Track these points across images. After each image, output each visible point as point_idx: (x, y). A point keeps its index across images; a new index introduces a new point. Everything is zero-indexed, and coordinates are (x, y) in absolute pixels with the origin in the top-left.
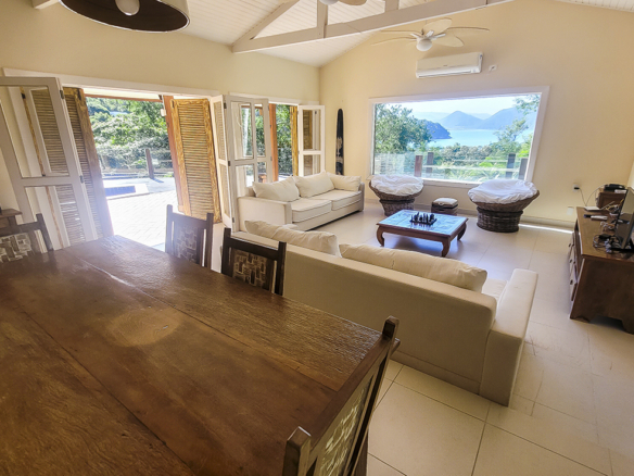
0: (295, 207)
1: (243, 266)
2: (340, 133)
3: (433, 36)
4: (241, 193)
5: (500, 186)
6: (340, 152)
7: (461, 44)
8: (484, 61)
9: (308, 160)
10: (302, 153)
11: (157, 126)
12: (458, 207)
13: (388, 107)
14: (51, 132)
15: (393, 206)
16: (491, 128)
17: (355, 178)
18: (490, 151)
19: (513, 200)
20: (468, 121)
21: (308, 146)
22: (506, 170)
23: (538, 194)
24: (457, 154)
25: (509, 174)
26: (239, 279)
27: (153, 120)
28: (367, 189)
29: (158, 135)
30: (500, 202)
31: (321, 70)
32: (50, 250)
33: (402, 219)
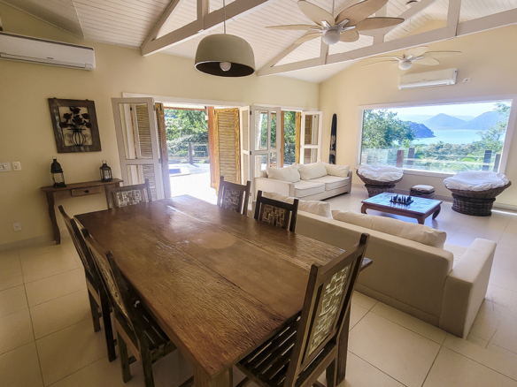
0: (297, 186)
1: (269, 215)
2: (334, 132)
3: (412, 59)
4: (257, 174)
5: (474, 176)
6: (334, 147)
7: (438, 63)
8: (459, 75)
9: (308, 152)
10: (303, 147)
11: (195, 127)
12: (435, 193)
13: (375, 111)
14: (144, 131)
15: (376, 190)
16: (474, 129)
17: (345, 167)
18: (473, 148)
19: (485, 189)
20: (450, 123)
21: (308, 141)
22: (482, 164)
23: (509, 184)
24: (440, 151)
25: (486, 167)
26: (266, 223)
27: (192, 123)
28: (354, 176)
29: (195, 133)
30: (472, 189)
31: (321, 85)
32: (150, 201)
33: (383, 199)
